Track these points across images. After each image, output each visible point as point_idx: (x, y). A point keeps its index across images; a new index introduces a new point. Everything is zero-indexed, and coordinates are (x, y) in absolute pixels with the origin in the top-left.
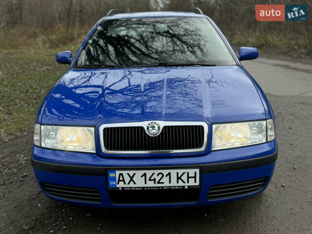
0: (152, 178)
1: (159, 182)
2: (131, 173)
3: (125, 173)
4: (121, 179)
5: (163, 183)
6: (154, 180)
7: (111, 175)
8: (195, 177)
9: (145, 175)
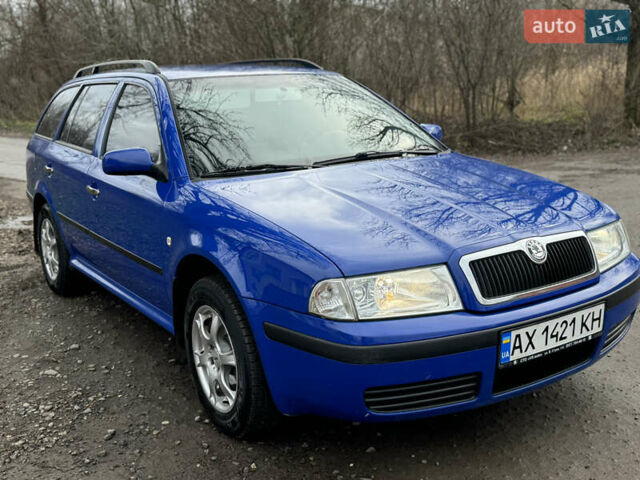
0: (555, 334)
1: (561, 339)
2: (530, 330)
3: (522, 332)
4: (517, 345)
5: (565, 338)
6: (556, 336)
7: (505, 341)
8: (599, 319)
9: (547, 329)
